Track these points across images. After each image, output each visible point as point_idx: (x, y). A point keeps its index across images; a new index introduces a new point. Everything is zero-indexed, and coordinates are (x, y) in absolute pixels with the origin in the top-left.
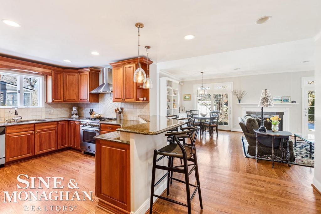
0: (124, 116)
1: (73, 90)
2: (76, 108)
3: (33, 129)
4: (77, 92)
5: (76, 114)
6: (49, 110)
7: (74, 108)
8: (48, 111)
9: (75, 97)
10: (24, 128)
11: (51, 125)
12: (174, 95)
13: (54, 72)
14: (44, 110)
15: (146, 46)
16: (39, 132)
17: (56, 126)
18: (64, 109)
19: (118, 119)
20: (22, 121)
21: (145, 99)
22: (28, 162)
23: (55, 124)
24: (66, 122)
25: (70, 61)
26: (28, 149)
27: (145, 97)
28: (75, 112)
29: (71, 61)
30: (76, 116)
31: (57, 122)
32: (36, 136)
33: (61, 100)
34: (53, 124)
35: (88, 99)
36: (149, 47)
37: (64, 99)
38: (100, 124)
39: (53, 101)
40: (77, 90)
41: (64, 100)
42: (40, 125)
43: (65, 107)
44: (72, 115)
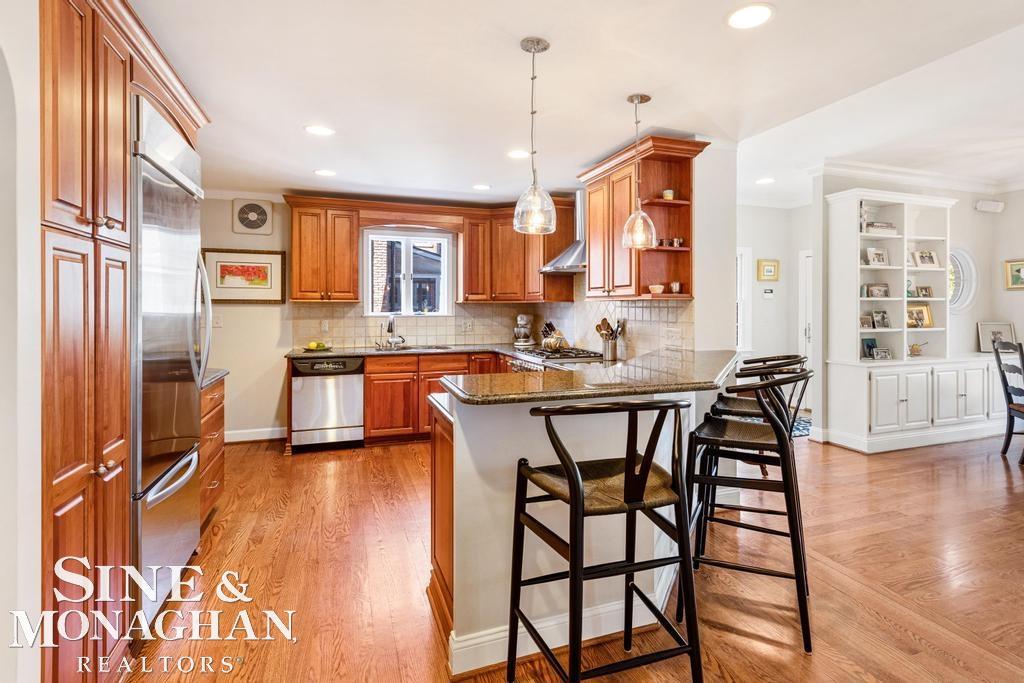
0: (627, 347)
1: (512, 266)
2: (525, 317)
3: (414, 368)
4: (522, 270)
5: (526, 337)
6: (463, 321)
7: (521, 320)
8: (461, 326)
9: (517, 288)
10: (398, 364)
11: (454, 361)
12: (928, 267)
13: (467, 221)
14: (452, 322)
15: (631, 94)
16: (426, 377)
17: (466, 365)
18: (500, 320)
19: (608, 356)
20: (404, 348)
21: (676, 286)
22: (404, 448)
23: (463, 361)
24: (490, 355)
25: (488, 188)
26: (406, 415)
27: (675, 281)
28: (523, 330)
29: (491, 187)
30: (526, 342)
31: (469, 354)
32: (422, 384)
33: (484, 297)
34: (459, 361)
35: (542, 292)
36: (644, 99)
37: (491, 293)
38: (545, 368)
39: (466, 299)
40: (522, 266)
41: (491, 297)
42: (431, 360)
43: (500, 315)
44: (517, 338)
